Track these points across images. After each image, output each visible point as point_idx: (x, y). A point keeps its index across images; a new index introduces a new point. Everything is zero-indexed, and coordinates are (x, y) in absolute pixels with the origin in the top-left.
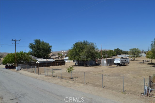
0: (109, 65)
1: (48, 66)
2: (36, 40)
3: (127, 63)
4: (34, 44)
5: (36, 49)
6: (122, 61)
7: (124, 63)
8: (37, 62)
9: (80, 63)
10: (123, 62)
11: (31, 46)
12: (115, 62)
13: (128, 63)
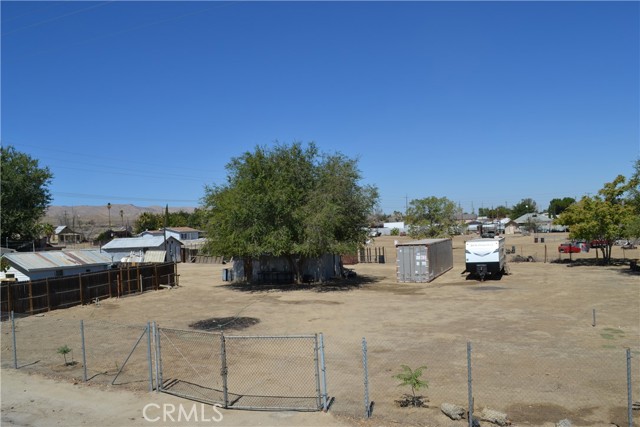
0: (433, 272)
1: (87, 299)
9: (262, 273)
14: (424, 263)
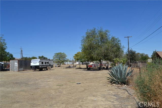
0: (22, 69)
3: (50, 67)
6: (42, 63)
7: (46, 66)
10: (44, 64)
12: (32, 64)
13: (52, 67)
14: (17, 65)
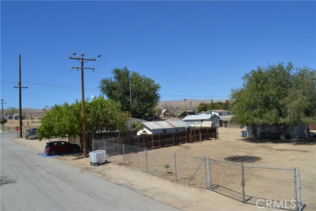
1: (176, 143)
2: (117, 71)
4: (113, 80)
5: (121, 94)
8: (139, 134)
9: (262, 133)
11: (105, 86)
